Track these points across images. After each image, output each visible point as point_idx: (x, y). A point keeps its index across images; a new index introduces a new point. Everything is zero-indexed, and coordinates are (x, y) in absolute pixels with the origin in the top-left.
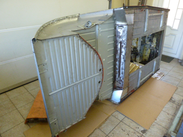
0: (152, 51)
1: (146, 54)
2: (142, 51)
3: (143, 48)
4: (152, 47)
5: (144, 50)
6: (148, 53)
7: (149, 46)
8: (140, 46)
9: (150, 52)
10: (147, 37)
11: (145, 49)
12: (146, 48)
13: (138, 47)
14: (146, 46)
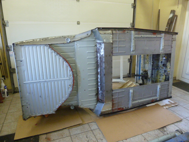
0: (167, 77)
1: (160, 80)
2: (154, 76)
3: (156, 72)
4: (167, 73)
5: (157, 75)
6: (162, 79)
7: (164, 71)
8: (151, 70)
9: (164, 79)
10: (161, 62)
11: (159, 75)
12: (160, 73)
13: (149, 70)
14: (160, 71)
